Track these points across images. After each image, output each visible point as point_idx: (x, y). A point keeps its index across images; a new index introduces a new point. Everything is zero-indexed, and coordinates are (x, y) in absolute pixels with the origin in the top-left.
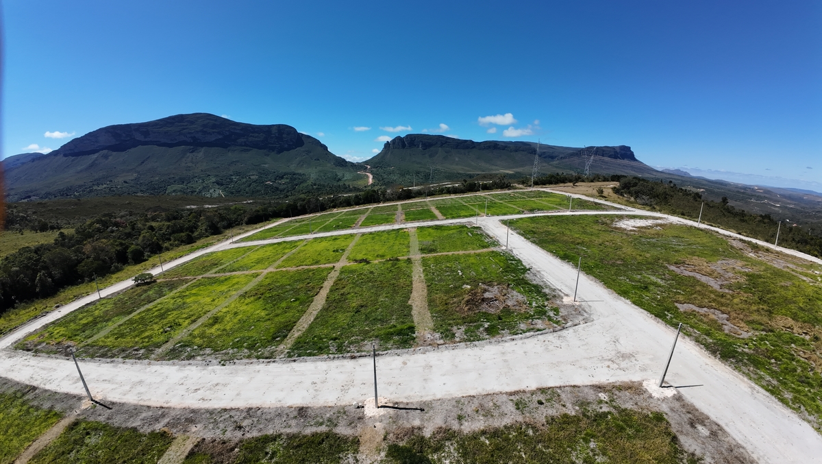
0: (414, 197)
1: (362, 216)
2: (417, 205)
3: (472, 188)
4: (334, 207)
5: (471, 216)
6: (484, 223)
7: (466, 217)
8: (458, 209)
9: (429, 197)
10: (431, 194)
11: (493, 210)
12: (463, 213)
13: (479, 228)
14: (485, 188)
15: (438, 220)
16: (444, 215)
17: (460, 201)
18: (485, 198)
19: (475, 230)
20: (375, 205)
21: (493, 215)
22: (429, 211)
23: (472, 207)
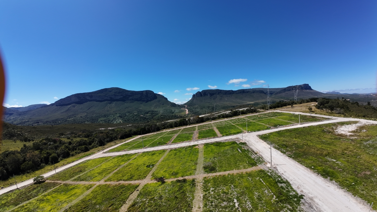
0: (205, 121)
1: (175, 135)
2: (206, 126)
3: (236, 114)
4: (164, 129)
5: (238, 133)
6: (247, 139)
7: (235, 134)
8: (229, 128)
9: (213, 121)
10: (214, 119)
11: (251, 127)
12: (233, 131)
13: (244, 144)
14: (243, 113)
15: (218, 137)
16: (221, 133)
17: (230, 122)
18: (244, 119)
19: (243, 146)
20: (185, 127)
21: (252, 131)
22: (212, 130)
23: (237, 126)
